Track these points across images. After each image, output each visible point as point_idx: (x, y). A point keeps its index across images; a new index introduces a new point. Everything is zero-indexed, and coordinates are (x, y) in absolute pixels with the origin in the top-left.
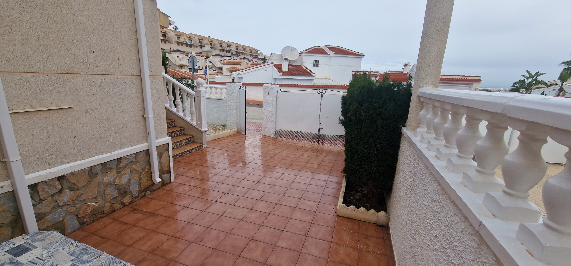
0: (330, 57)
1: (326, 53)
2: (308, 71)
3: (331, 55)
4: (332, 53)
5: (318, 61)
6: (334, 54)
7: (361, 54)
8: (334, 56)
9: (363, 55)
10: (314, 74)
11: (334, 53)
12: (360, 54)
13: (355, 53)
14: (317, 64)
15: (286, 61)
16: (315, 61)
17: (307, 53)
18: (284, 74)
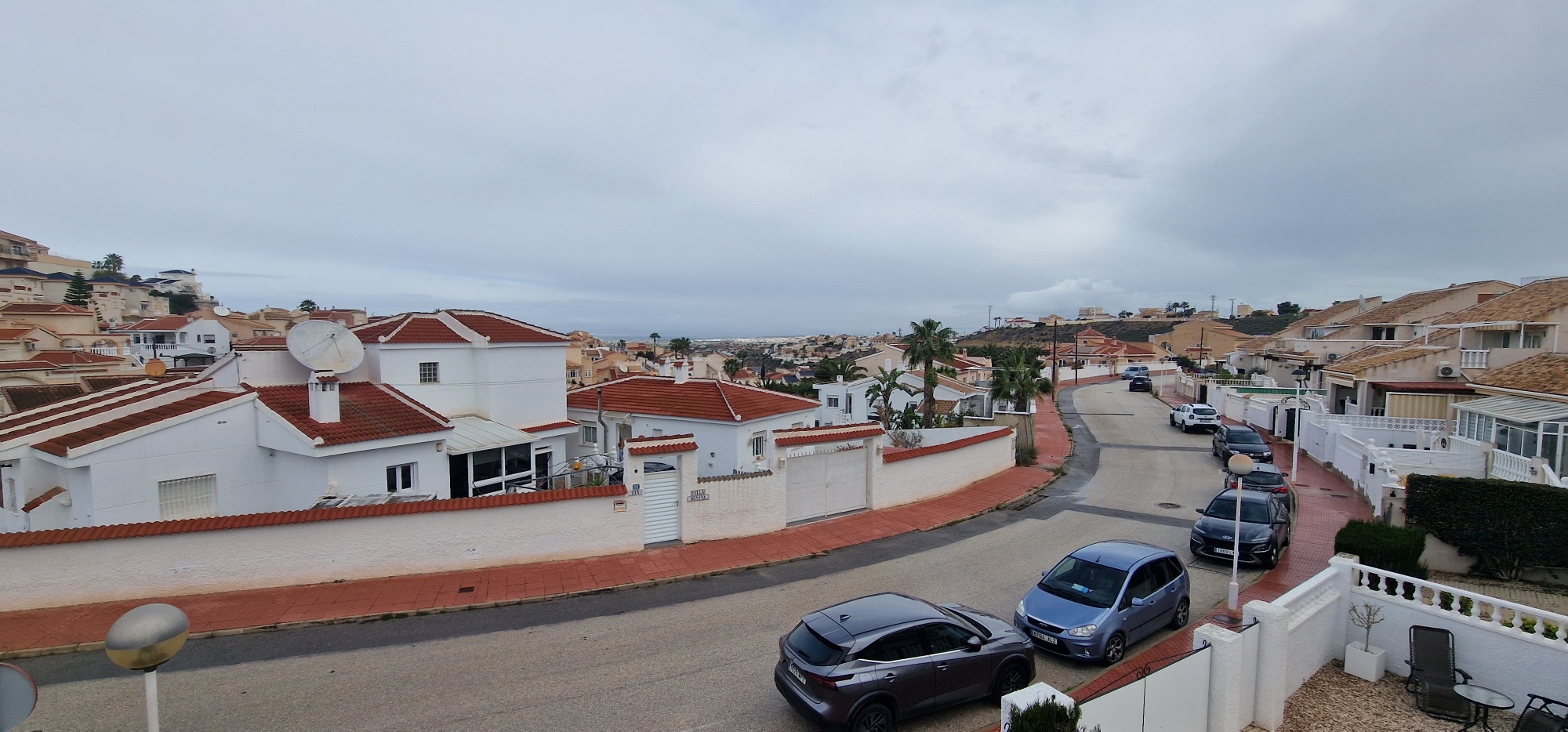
0: (473, 349)
1: (458, 339)
2: (415, 407)
3: (476, 345)
4: (479, 340)
5: (435, 364)
6: (489, 342)
8: (488, 348)
10: (447, 421)
11: (488, 338)
12: (559, 336)
14: (435, 374)
15: (328, 387)
16: (423, 365)
17: (393, 341)
18: (332, 435)
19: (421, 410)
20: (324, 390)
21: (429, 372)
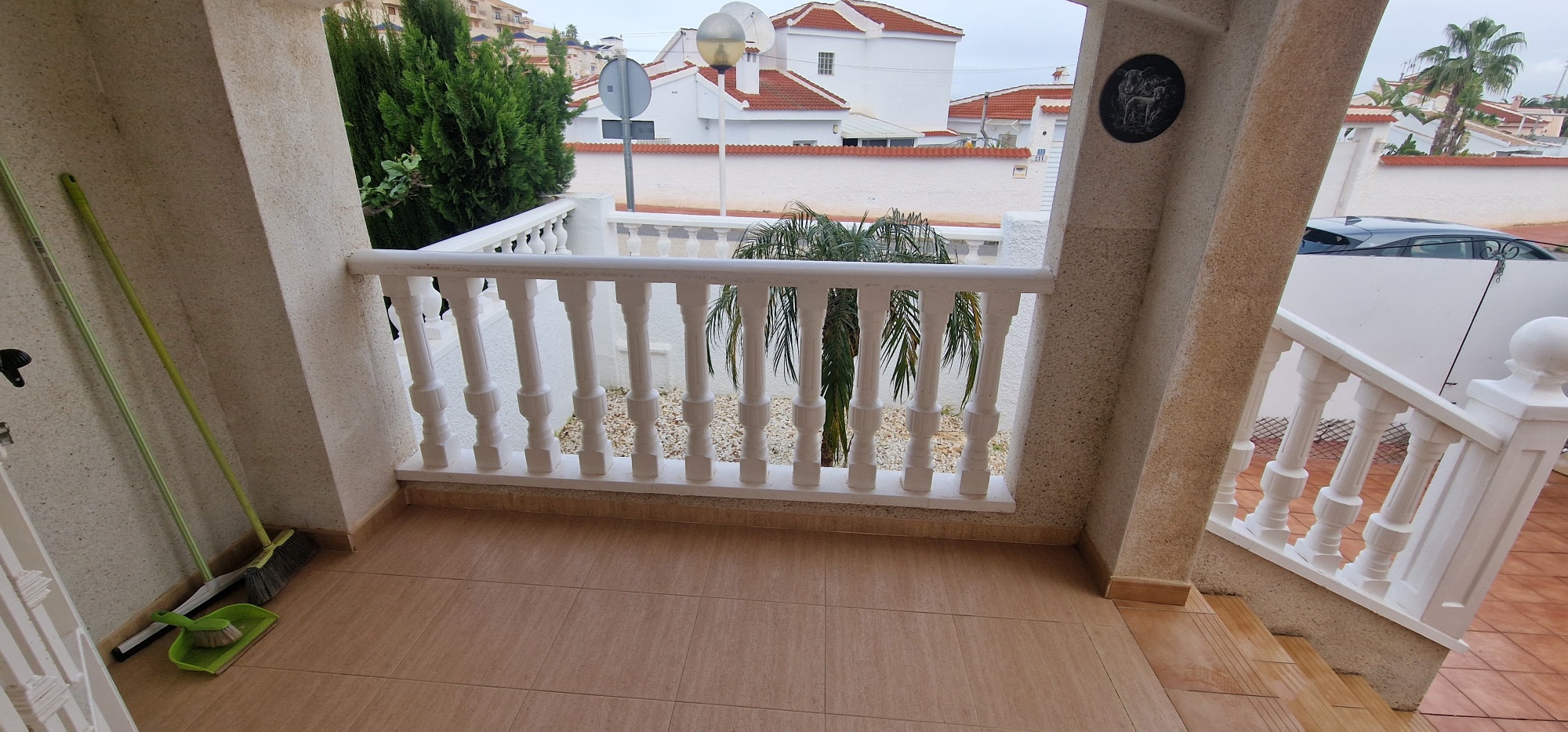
0: (866, 40)
1: (852, 28)
2: (815, 90)
3: (869, 35)
4: (874, 29)
5: (831, 55)
6: (883, 30)
7: (955, 31)
8: (883, 38)
9: (960, 32)
10: (844, 102)
11: (882, 25)
12: (950, 30)
13: (935, 25)
14: (831, 67)
15: (752, 57)
16: (821, 54)
17: (799, 25)
18: (755, 104)
19: (821, 93)
20: (748, 60)
21: (826, 63)
